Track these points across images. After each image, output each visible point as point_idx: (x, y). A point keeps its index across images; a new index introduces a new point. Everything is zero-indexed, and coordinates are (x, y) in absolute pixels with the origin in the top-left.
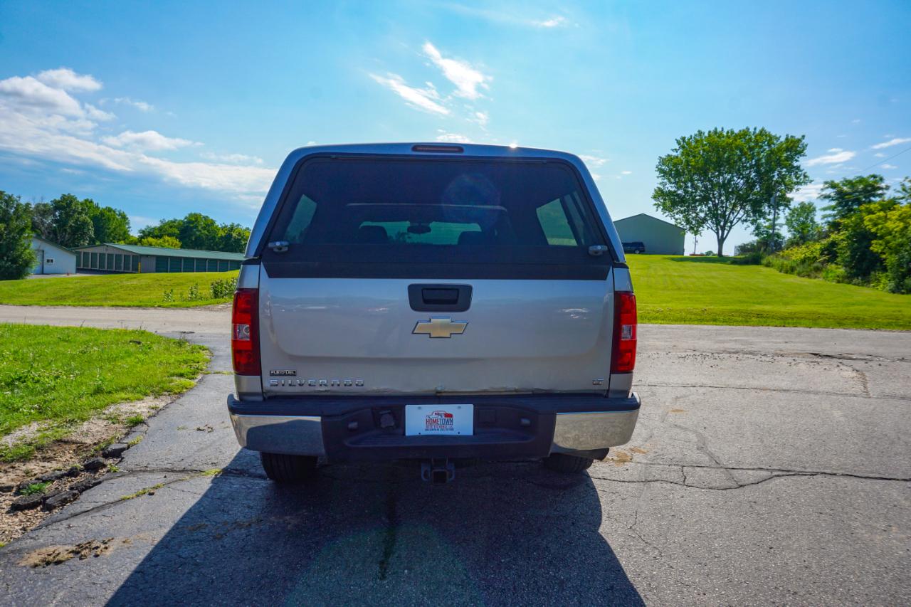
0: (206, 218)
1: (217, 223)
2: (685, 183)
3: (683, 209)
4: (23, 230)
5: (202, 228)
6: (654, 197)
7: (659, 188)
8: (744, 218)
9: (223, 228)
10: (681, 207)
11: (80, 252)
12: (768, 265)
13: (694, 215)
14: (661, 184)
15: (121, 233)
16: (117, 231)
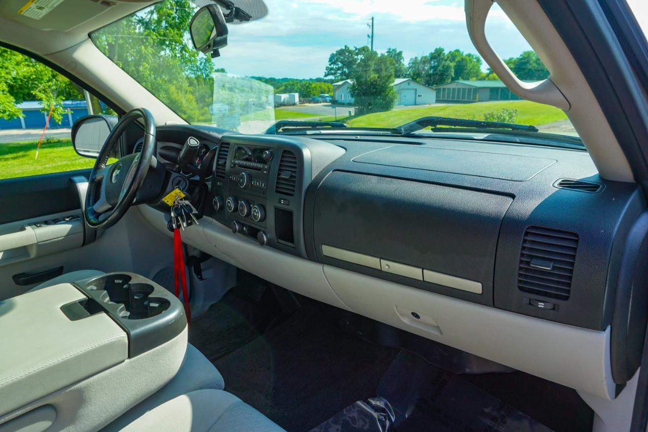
4: (389, 77)
11: (440, 89)
15: (475, 71)
16: (472, 70)
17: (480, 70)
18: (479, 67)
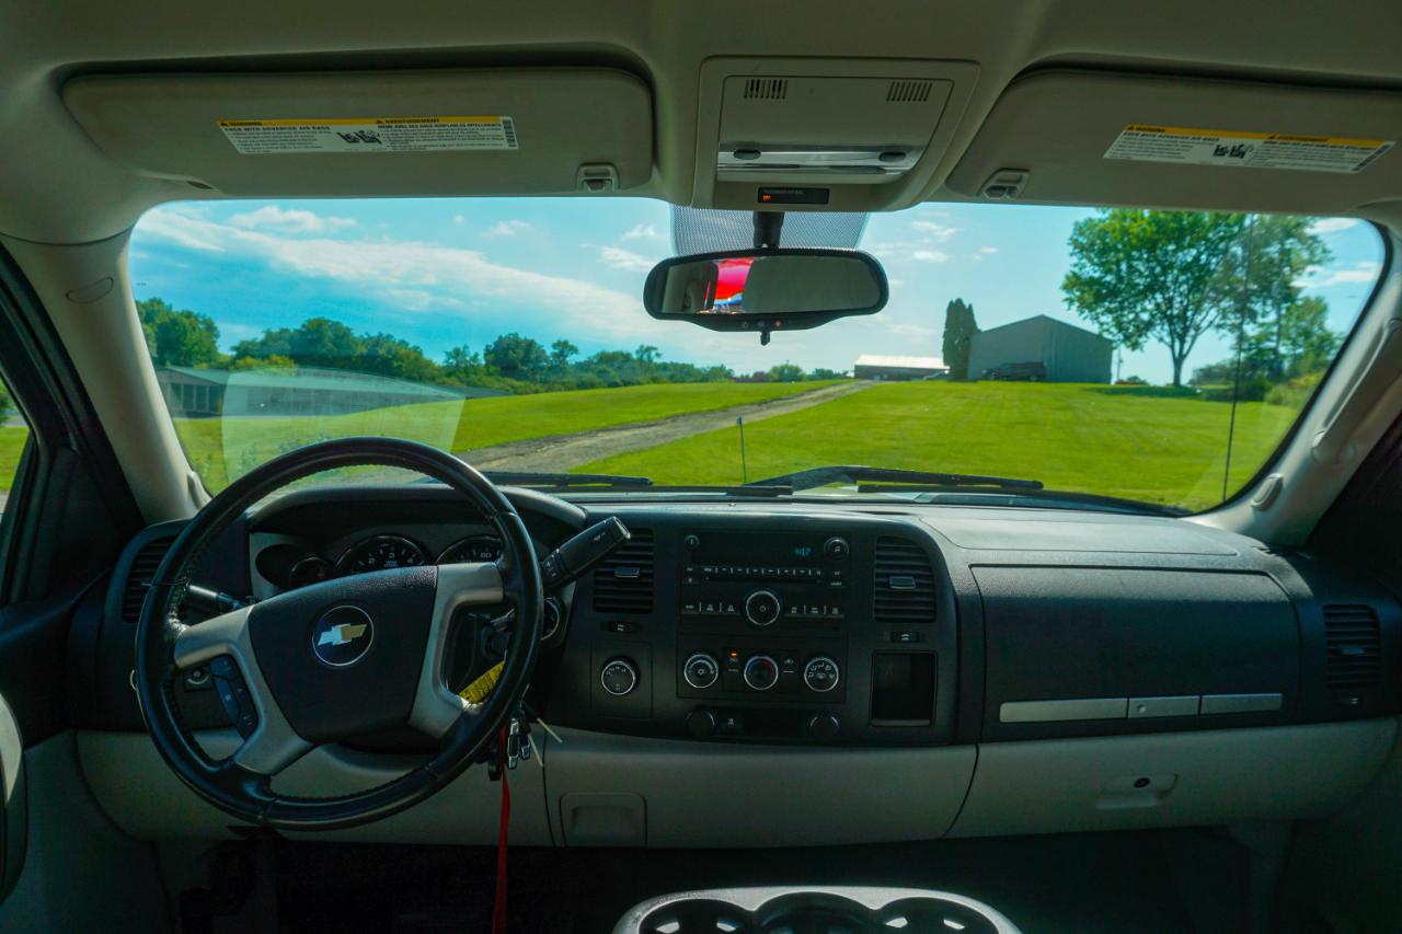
0: (336, 325)
1: (355, 334)
2: (1118, 263)
3: (1113, 306)
5: (329, 341)
6: (1066, 288)
7: (1075, 274)
8: (1217, 321)
9: (363, 342)
10: (1110, 302)
12: (1277, 402)
13: (1131, 316)
14: (1075, 265)
15: (204, 350)
16: (196, 348)
17: (216, 349)
18: (214, 342)
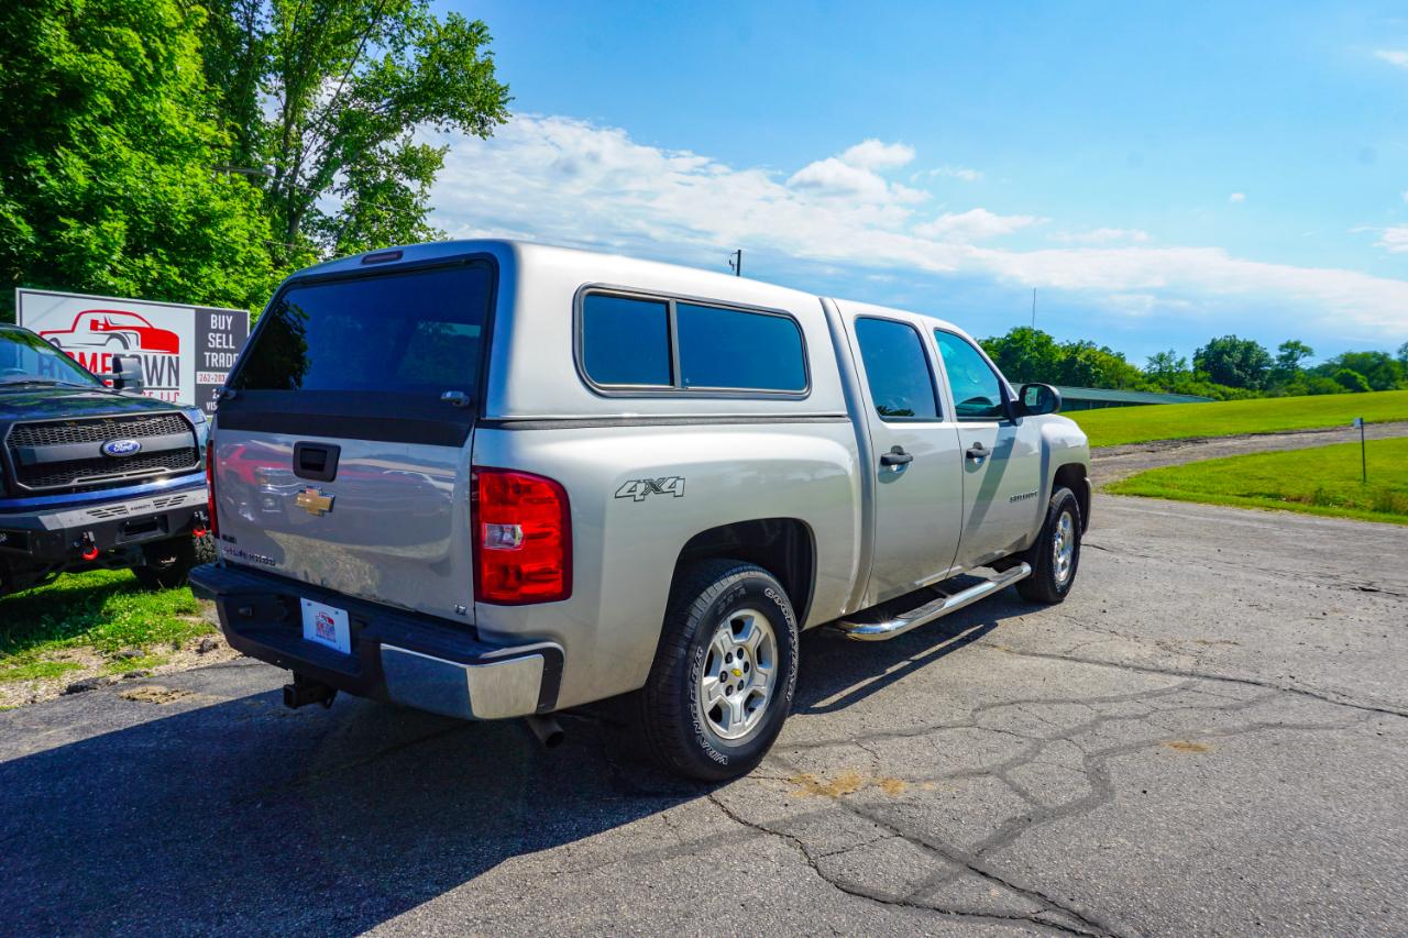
0: (1039, 333)
1: (1056, 342)
5: (1031, 349)
9: (1064, 349)
